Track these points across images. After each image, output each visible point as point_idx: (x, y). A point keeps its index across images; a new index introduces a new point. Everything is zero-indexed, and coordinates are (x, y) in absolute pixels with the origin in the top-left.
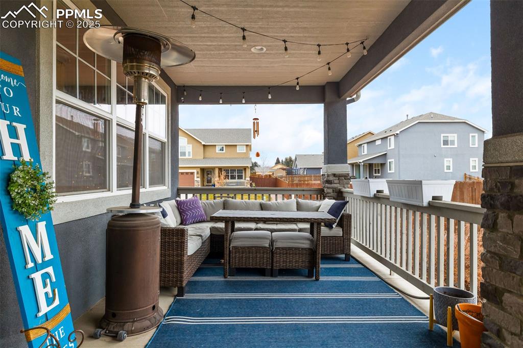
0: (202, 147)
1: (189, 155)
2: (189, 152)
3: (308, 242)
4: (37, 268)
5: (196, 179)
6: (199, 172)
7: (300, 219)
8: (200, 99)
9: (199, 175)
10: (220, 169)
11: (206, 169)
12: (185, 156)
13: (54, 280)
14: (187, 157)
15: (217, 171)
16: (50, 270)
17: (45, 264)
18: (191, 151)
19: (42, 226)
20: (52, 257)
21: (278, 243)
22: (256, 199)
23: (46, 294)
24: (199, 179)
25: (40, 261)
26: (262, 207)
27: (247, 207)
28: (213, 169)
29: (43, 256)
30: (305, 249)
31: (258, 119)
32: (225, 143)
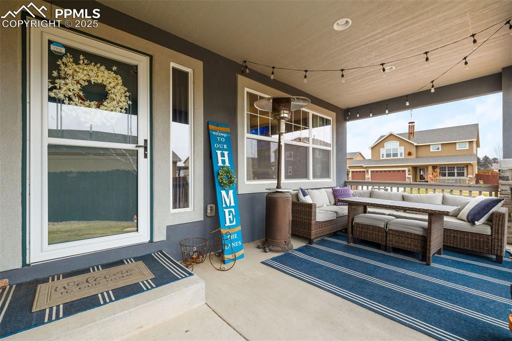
0: (415, 148)
1: (401, 155)
2: (401, 154)
3: (422, 230)
4: (227, 207)
5: (407, 176)
6: (411, 170)
7: (416, 208)
8: (358, 116)
9: (411, 173)
10: (434, 167)
11: (419, 167)
12: (397, 156)
13: (234, 214)
14: (399, 157)
15: (430, 169)
16: (233, 210)
17: (231, 207)
18: (403, 152)
19: (231, 192)
20: (234, 205)
21: (390, 226)
22: (419, 193)
23: (230, 219)
24: (411, 176)
25: (228, 205)
26: (404, 198)
27: (389, 198)
28: (427, 167)
29: (230, 203)
30: (418, 235)
31: (414, 123)
32: (441, 142)
